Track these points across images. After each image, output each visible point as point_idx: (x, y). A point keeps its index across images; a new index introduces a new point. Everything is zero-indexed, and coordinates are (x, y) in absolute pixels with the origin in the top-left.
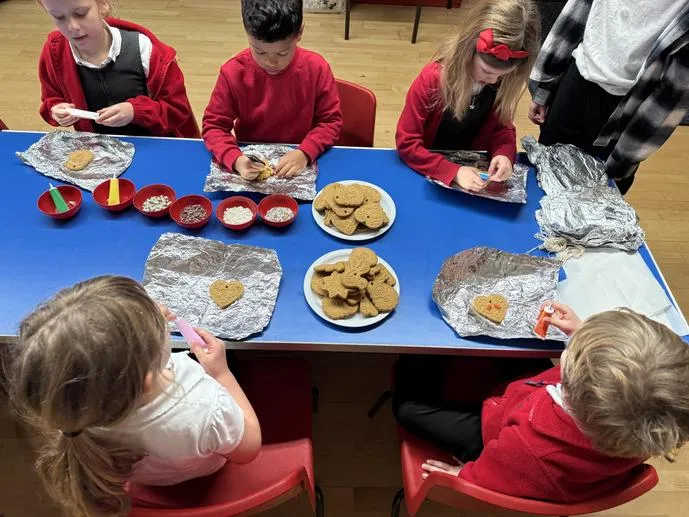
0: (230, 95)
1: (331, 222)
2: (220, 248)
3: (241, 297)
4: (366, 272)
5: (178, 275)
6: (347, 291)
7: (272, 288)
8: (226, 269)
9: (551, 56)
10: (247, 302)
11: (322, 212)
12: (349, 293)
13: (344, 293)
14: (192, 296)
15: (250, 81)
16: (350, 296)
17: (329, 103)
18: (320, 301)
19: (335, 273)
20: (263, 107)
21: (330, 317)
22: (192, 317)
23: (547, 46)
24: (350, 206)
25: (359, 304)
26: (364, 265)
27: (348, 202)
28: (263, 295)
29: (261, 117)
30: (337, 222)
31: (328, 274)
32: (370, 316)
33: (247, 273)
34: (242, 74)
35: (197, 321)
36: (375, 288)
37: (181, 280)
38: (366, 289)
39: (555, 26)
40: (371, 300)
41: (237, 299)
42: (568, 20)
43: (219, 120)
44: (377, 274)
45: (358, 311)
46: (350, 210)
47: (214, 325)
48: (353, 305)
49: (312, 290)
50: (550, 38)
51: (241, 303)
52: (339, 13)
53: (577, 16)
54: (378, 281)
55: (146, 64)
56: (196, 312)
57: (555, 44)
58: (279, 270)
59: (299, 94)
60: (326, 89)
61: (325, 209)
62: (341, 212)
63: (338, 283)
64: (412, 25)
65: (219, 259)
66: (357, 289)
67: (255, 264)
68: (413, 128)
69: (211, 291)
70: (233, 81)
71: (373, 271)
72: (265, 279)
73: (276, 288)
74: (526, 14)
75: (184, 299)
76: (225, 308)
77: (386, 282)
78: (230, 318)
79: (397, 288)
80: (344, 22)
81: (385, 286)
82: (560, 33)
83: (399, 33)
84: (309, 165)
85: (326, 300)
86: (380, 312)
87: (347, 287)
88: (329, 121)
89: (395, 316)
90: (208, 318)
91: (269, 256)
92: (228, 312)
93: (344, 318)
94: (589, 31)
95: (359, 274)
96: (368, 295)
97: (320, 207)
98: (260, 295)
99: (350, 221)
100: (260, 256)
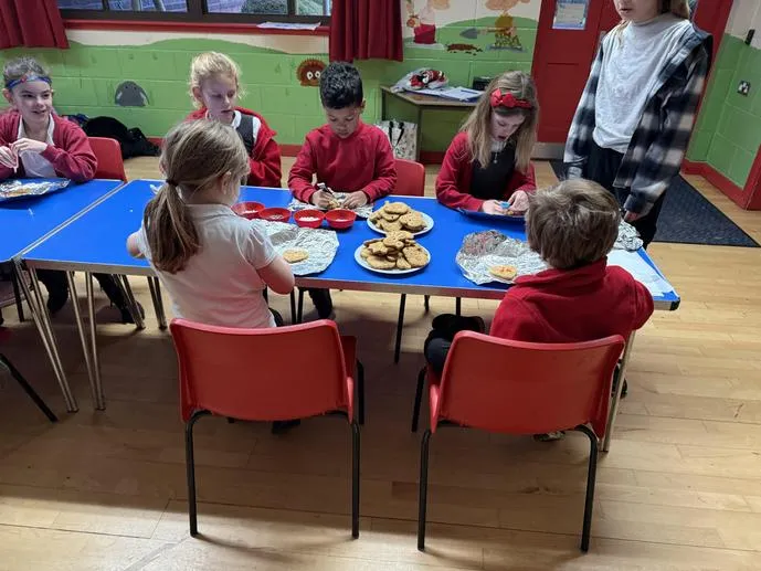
0: (311, 154)
1: (381, 226)
2: (294, 229)
6: (387, 249)
9: (577, 140)
11: (375, 222)
12: (389, 251)
13: (385, 250)
15: (326, 144)
16: (389, 253)
17: (385, 164)
20: (335, 163)
21: (373, 267)
23: (572, 133)
24: (395, 213)
25: (396, 261)
26: (402, 235)
27: (394, 211)
29: (334, 169)
30: (386, 225)
32: (404, 269)
34: (321, 140)
36: (409, 251)
39: (575, 118)
40: (406, 259)
42: (584, 111)
43: (302, 171)
45: (395, 266)
46: (395, 216)
48: (392, 261)
50: (573, 127)
53: (589, 106)
55: (255, 136)
57: (578, 131)
59: (363, 153)
60: (384, 150)
61: (377, 219)
62: (389, 217)
63: (381, 246)
66: (395, 248)
68: (447, 176)
70: (314, 142)
74: (525, 81)
81: (418, 252)
82: (580, 122)
84: (368, 203)
86: (413, 267)
87: (387, 247)
88: (386, 175)
93: (384, 269)
94: (598, 111)
95: (397, 239)
97: (373, 217)
99: (396, 223)
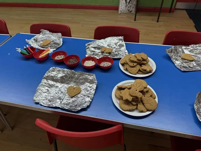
1: (126, 68)
2: (73, 73)
3: (79, 93)
4: (142, 90)
5: (55, 83)
6: (132, 98)
7: (92, 90)
8: (75, 82)
10: (82, 95)
11: (123, 65)
12: (133, 99)
13: (130, 98)
14: (59, 92)
16: (133, 100)
18: (118, 101)
19: (127, 89)
21: (123, 110)
22: (58, 100)
25: (137, 105)
26: (141, 87)
28: (88, 92)
30: (129, 69)
31: (124, 89)
32: (142, 112)
33: (83, 83)
35: (59, 102)
36: (146, 98)
37: (56, 85)
38: (141, 98)
40: (143, 104)
41: (78, 94)
44: (147, 92)
45: (137, 109)
47: (66, 104)
48: (134, 105)
49: (115, 95)
51: (79, 96)
52: (133, 14)
54: (147, 95)
56: (60, 98)
58: (96, 83)
61: (125, 63)
63: (128, 94)
64: (157, 17)
65: (72, 78)
66: (137, 97)
67: (86, 80)
69: (67, 90)
71: (145, 90)
72: (90, 86)
73: (94, 90)
75: (56, 93)
76: (72, 97)
77: (151, 96)
78: (73, 102)
79: (157, 100)
80: (134, 16)
81: (151, 98)
83: (152, 19)
85: (121, 101)
86: (148, 110)
87: (132, 96)
89: (155, 113)
90: (64, 101)
91: (92, 77)
92: (73, 99)
93: (130, 111)
95: (138, 90)
96: (142, 101)
97: (122, 63)
98: (87, 92)
99: (135, 68)
100: (89, 77)
